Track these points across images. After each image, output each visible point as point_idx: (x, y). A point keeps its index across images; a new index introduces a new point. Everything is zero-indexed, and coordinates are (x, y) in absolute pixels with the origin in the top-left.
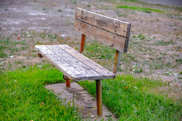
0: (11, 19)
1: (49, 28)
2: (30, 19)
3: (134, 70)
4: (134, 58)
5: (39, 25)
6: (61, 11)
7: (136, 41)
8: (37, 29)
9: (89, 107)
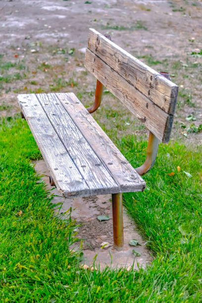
0: (15, 18)
1: (66, 35)
2: (42, 18)
3: (188, 129)
4: (190, 101)
5: (52, 30)
6: (90, 3)
7: (196, 63)
8: (48, 37)
9: (102, 221)
